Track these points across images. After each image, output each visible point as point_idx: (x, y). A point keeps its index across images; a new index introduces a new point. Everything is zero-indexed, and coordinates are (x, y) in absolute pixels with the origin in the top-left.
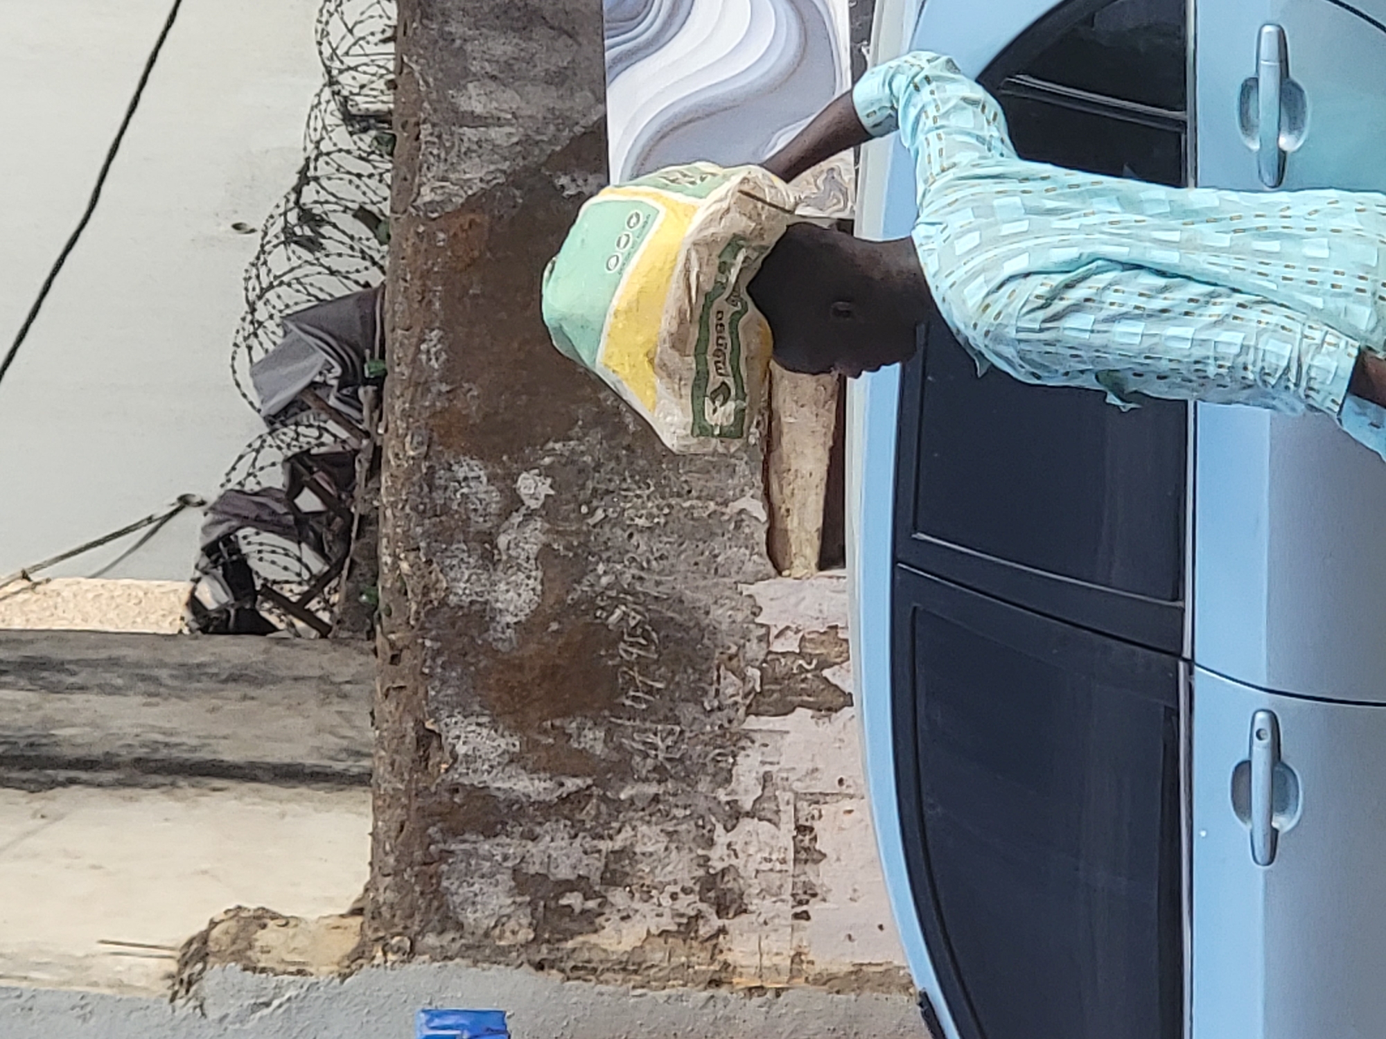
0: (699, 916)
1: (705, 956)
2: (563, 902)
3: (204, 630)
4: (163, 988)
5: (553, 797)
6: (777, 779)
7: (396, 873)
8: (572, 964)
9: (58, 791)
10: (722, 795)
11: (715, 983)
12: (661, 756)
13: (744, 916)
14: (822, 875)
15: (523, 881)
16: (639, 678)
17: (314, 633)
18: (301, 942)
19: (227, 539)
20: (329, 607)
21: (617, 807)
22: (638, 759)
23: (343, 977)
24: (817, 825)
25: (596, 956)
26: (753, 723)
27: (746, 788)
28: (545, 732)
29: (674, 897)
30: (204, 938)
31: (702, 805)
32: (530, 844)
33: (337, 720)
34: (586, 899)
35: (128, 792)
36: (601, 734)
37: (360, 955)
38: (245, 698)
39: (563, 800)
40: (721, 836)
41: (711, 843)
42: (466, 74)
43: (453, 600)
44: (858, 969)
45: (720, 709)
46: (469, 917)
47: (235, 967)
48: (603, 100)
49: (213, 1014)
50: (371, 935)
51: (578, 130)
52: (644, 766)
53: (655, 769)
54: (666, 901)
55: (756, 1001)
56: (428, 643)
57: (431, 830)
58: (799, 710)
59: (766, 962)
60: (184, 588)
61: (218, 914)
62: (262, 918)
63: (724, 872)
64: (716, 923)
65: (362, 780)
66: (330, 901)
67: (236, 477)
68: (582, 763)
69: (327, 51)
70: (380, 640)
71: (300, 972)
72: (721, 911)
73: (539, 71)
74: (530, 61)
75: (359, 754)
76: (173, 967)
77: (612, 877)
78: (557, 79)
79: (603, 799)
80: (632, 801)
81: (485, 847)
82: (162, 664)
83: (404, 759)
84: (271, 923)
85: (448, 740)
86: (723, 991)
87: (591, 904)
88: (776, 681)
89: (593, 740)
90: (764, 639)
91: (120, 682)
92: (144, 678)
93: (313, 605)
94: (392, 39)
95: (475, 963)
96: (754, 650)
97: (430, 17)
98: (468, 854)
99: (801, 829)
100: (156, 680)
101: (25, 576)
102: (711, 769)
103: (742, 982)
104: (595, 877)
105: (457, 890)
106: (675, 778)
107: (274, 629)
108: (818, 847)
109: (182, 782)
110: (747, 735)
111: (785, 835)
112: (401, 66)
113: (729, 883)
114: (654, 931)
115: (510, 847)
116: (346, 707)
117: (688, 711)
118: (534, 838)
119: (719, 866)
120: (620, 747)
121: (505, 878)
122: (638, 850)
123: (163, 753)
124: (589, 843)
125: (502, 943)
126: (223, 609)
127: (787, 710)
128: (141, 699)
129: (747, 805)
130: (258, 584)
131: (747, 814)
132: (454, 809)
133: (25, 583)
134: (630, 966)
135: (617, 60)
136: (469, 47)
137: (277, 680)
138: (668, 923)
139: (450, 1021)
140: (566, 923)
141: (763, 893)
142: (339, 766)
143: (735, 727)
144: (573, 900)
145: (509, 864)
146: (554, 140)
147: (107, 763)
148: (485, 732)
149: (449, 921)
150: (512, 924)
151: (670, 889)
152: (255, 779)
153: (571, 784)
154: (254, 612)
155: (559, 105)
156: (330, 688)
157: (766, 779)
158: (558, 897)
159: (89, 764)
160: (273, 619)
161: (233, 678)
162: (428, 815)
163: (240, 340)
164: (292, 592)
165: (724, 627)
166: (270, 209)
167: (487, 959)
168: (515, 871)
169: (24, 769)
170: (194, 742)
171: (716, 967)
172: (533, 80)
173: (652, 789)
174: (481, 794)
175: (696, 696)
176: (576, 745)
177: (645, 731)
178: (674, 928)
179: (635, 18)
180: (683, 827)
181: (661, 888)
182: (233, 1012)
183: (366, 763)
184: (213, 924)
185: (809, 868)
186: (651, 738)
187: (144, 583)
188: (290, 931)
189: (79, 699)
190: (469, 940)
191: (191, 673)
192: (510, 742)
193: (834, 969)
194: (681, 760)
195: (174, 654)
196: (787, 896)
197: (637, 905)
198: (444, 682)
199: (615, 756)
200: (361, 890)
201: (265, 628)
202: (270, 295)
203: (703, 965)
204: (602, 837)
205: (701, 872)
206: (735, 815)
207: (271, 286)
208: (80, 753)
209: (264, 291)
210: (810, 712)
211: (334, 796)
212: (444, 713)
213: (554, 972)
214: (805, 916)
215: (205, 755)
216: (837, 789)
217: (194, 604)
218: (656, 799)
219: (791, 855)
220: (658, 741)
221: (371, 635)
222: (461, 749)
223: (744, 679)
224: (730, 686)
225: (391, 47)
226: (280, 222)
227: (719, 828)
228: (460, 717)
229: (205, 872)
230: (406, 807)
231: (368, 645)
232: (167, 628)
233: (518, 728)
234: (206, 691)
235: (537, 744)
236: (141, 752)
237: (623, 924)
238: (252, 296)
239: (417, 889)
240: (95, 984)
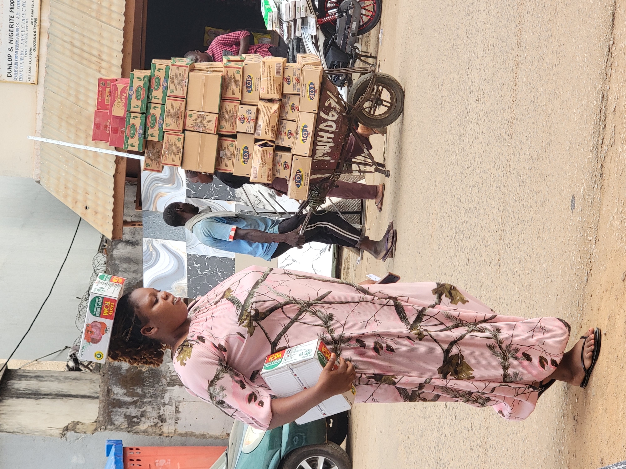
0: (158, 423)
1: (158, 430)
2: (133, 420)
3: (69, 370)
4: (59, 436)
5: (132, 401)
6: (172, 397)
7: (103, 415)
8: (134, 431)
9: (41, 400)
10: (162, 401)
11: (160, 435)
12: (152, 394)
13: (166, 423)
14: (179, 415)
15: (126, 416)
16: (148, 380)
17: (89, 371)
18: (85, 427)
19: (74, 354)
20: (92, 366)
21: (143, 403)
22: (147, 394)
23: (93, 434)
24: (179, 407)
25: (139, 430)
26: (168, 388)
27: (167, 400)
28: (131, 389)
29: (153, 419)
30: (67, 427)
31: (159, 403)
32: (128, 410)
33: (93, 387)
34: (137, 419)
35: (54, 400)
36: (141, 389)
37: (96, 430)
38: (76, 383)
39: (134, 402)
40: (162, 408)
41: (160, 410)
42: (118, 271)
43: (114, 365)
44: (186, 433)
45: (162, 385)
46: (116, 423)
47: (73, 432)
48: (143, 276)
49: (69, 441)
50: (98, 426)
51: (138, 281)
52: (148, 395)
53: (150, 396)
54: (152, 420)
55: (168, 438)
56: (110, 373)
57: (110, 407)
58: (176, 386)
59: (170, 431)
60: (66, 363)
61: (70, 422)
62: (78, 423)
63: (162, 415)
64: (161, 424)
65: (97, 398)
66: (91, 420)
67: (76, 343)
68: (137, 395)
69: (94, 266)
70: (101, 372)
71: (85, 433)
72: (162, 422)
73: (132, 270)
74: (130, 268)
75: (97, 393)
76: (61, 432)
77: (142, 416)
78: (135, 272)
79: (141, 401)
80: (146, 402)
81: (119, 410)
82: (61, 377)
83: (105, 394)
84: (80, 424)
85: (113, 390)
86: (162, 436)
87: (138, 420)
88: (172, 380)
89: (139, 391)
90: (170, 373)
91: (53, 380)
92: (58, 379)
93: (89, 366)
94: (105, 264)
95: (117, 431)
96: (169, 375)
97: (112, 260)
98: (116, 411)
99: (176, 407)
100: (60, 379)
101: (36, 360)
102: (160, 396)
103: (165, 435)
104: (139, 416)
105: (114, 418)
106: (154, 398)
107: (82, 370)
108: (180, 410)
109: (64, 398)
110: (167, 390)
111: (174, 408)
112: (107, 269)
113: (163, 417)
114: (150, 425)
115: (123, 410)
116: (95, 384)
117: (157, 386)
118: (128, 408)
119: (161, 414)
120: (144, 392)
121: (123, 416)
122: (147, 410)
123: (61, 393)
124: (138, 409)
125: (122, 428)
126: (73, 367)
127: (174, 385)
128: (57, 383)
129: (167, 402)
130: (79, 362)
131: (167, 404)
132: (114, 403)
133: (36, 362)
134: (145, 432)
135: (145, 268)
136: (119, 266)
137: (82, 380)
138: (152, 424)
139: (112, 442)
140: (134, 424)
141: (170, 419)
142: (93, 395)
143: (165, 389)
144: (135, 420)
145: (124, 413)
146: (134, 283)
147: (50, 394)
148: (120, 389)
149: (112, 423)
150: (124, 424)
151: (153, 418)
152: (78, 397)
153: (135, 399)
154: (78, 367)
155: (135, 277)
156: (92, 381)
157: (170, 398)
158: (133, 419)
159: (47, 395)
160: (82, 368)
161: (74, 379)
162: (109, 404)
163: (77, 318)
164: (86, 364)
165: (163, 371)
166: (83, 295)
167: (119, 430)
168: (125, 414)
169: (35, 395)
170: (66, 391)
171: (160, 432)
172: (131, 272)
173: (150, 400)
174: (119, 401)
175: (158, 383)
176: (136, 392)
177: (149, 389)
178: (153, 425)
179: (149, 261)
180: (155, 407)
181: (151, 417)
182: (72, 440)
183: (98, 395)
184: (69, 424)
185: (178, 414)
186: (150, 390)
187: (59, 362)
188: (83, 425)
189: (45, 383)
190: (116, 427)
191: (66, 378)
192: (124, 391)
193: (182, 432)
194: (155, 394)
195: (63, 375)
196: (174, 418)
197: (146, 420)
198: (112, 380)
199: (143, 394)
200: (96, 418)
201: (80, 370)
202: (83, 310)
203: (158, 432)
204: (140, 408)
205: (158, 415)
206: (165, 404)
207: (83, 308)
208: (45, 393)
209: (82, 309)
210: (178, 386)
211: (92, 401)
212: (112, 385)
213: (131, 433)
214: (177, 423)
215: (69, 393)
216: (183, 400)
217: (68, 366)
218: (150, 402)
219: (174, 412)
220: (151, 391)
221: (100, 371)
222: (115, 392)
223: (167, 380)
224: (164, 381)
225: (105, 266)
226: (85, 297)
227: (162, 407)
228: (115, 386)
229: (68, 414)
230: (105, 403)
231: (99, 373)
232: (63, 370)
233: (126, 388)
234: (69, 382)
235: (129, 391)
236: (57, 393)
237: (144, 424)
238: (79, 310)
239: (107, 418)
240: (47, 435)
